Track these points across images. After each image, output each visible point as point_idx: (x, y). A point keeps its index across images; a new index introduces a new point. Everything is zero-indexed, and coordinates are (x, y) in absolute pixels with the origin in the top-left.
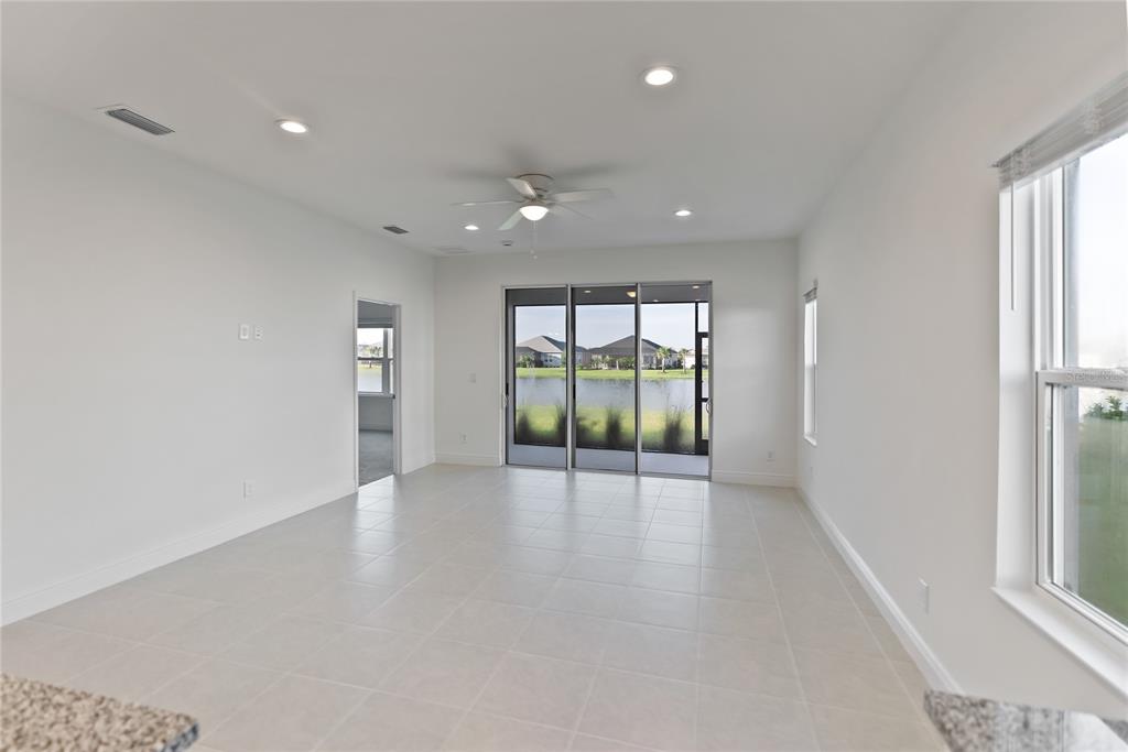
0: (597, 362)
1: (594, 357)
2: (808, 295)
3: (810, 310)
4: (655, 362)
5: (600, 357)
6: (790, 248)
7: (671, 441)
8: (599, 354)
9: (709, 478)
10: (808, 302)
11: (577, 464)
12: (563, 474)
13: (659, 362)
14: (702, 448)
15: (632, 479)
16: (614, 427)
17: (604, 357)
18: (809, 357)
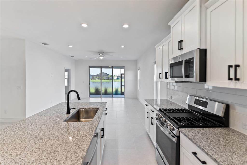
0: (95, 78)
1: (94, 77)
2: (138, 69)
3: (139, 71)
4: (108, 78)
5: (96, 77)
6: (136, 62)
7: (116, 93)
8: (95, 76)
9: (124, 97)
10: (139, 70)
11: (102, 96)
12: (100, 98)
13: (109, 78)
14: (122, 93)
15: (112, 98)
16: (106, 91)
17: (97, 77)
18: (139, 78)
